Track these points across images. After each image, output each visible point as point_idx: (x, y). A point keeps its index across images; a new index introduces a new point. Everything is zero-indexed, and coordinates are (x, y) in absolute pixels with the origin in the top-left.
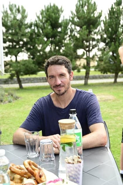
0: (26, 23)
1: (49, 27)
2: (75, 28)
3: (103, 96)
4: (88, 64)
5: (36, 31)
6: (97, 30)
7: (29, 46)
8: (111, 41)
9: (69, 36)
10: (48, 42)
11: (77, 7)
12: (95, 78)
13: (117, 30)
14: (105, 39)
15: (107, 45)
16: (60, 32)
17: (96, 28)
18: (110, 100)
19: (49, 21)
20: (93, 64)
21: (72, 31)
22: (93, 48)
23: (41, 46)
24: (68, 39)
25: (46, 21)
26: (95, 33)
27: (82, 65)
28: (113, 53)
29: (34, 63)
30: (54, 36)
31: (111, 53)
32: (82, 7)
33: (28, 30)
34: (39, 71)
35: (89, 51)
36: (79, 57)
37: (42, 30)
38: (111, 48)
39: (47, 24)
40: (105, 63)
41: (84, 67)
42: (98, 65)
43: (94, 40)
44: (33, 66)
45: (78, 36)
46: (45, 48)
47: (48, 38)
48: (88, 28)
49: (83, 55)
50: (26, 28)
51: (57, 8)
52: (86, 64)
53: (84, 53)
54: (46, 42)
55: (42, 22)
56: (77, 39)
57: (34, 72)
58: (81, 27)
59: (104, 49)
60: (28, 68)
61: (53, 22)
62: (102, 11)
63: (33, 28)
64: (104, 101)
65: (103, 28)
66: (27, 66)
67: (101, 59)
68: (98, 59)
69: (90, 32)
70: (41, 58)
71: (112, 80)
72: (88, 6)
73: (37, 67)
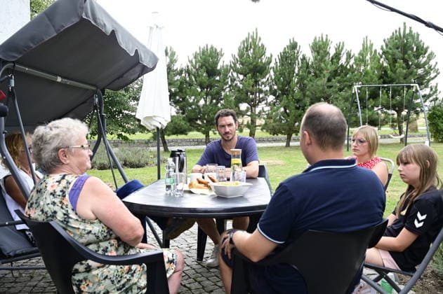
0: (175, 68)
1: (205, 75)
2: (238, 77)
3: (271, 161)
4: (253, 122)
5: (188, 79)
6: (264, 80)
7: (178, 98)
8: (283, 94)
9: (230, 86)
10: (203, 94)
11: (239, 50)
12: (261, 140)
13: (291, 81)
14: (276, 91)
15: (277, 98)
16: (219, 81)
17: (264, 77)
18: (279, 165)
19: (204, 67)
20: (260, 122)
21: (233, 80)
22: (260, 102)
23: (193, 98)
24: (228, 89)
25: (201, 67)
26: (263, 83)
27: (245, 123)
28: (285, 110)
29: (184, 119)
30: (210, 86)
31: (282, 109)
32: (247, 50)
33: (178, 77)
34: (190, 130)
35: (255, 106)
36: (242, 114)
37: (195, 78)
38: (282, 103)
39: (202, 70)
40: (275, 121)
41: (248, 126)
42: (266, 124)
43: (261, 91)
44: (183, 123)
45: (241, 86)
46: (198, 101)
47: (202, 88)
48: (254, 76)
49: (247, 111)
50: (175, 75)
51: (216, 50)
52: (250, 122)
53: (248, 108)
54: (200, 94)
55: (195, 68)
56: (239, 90)
57: (183, 132)
58: (245, 76)
59: (274, 104)
60: (177, 126)
61: (210, 68)
62: (271, 56)
63: (183, 75)
64: (272, 166)
65: (273, 77)
66: (176, 123)
67: (269, 117)
68: (265, 116)
69: (256, 82)
70: (193, 114)
71: (284, 144)
72: (254, 49)
73: (188, 124)
